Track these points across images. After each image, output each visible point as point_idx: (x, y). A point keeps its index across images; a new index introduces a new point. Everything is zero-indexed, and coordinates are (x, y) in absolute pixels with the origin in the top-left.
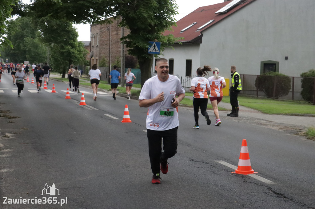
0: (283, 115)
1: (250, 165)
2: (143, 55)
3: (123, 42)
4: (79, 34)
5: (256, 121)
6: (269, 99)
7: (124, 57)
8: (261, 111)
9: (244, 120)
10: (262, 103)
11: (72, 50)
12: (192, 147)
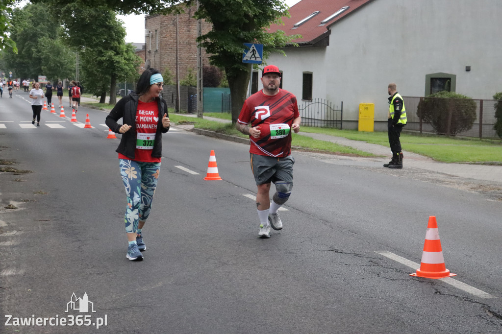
0: (470, 164)
1: (443, 262)
2: (235, 66)
3: (200, 45)
4: (126, 31)
5: (428, 176)
6: (441, 136)
7: (202, 69)
8: (431, 158)
9: (408, 173)
10: (430, 144)
11: (116, 58)
12: (331, 226)
